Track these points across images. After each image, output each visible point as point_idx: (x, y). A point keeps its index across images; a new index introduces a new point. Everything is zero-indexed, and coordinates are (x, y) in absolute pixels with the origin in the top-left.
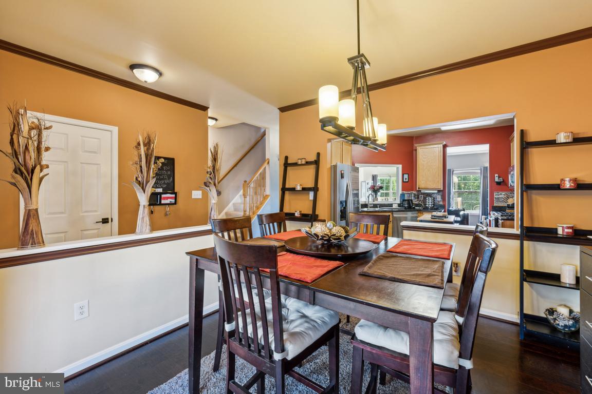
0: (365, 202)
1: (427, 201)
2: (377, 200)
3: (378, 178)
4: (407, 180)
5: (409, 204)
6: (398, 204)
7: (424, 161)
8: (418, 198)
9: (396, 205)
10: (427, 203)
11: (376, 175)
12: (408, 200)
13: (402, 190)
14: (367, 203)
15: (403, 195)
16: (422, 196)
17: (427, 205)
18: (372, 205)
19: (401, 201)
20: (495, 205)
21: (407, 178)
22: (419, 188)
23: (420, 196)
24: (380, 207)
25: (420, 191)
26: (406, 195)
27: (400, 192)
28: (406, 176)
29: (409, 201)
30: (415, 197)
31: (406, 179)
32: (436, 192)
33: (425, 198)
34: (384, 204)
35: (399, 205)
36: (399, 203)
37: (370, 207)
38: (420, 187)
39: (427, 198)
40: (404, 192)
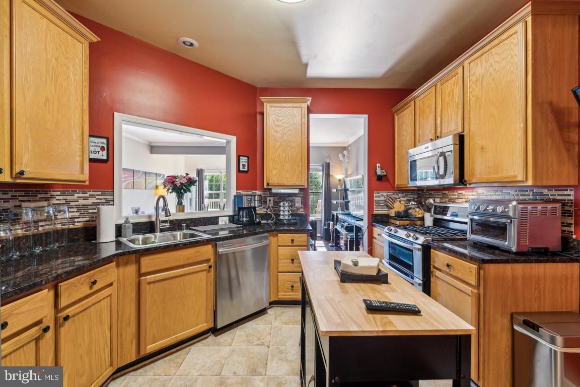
0: (150, 216)
1: (282, 208)
2: (183, 211)
3: (205, 174)
4: (246, 169)
5: (250, 216)
6: (229, 216)
7: (276, 132)
8: (265, 203)
9: (225, 218)
10: (282, 213)
11: (202, 170)
12: (249, 209)
13: (237, 189)
14: (154, 219)
15: (238, 198)
16: (272, 199)
17: (281, 217)
18: (168, 225)
19: (234, 211)
20: (375, 212)
21: (246, 164)
22: (268, 184)
23: (268, 199)
24: (188, 227)
25: (271, 189)
26: (245, 198)
27: (234, 192)
28: (244, 160)
29: (251, 210)
30: (260, 201)
31: (244, 166)
32: (297, 191)
33: (277, 204)
34: (199, 219)
35: (232, 219)
36: (231, 213)
37: (162, 230)
38: (271, 182)
39: (282, 204)
40: (241, 192)
